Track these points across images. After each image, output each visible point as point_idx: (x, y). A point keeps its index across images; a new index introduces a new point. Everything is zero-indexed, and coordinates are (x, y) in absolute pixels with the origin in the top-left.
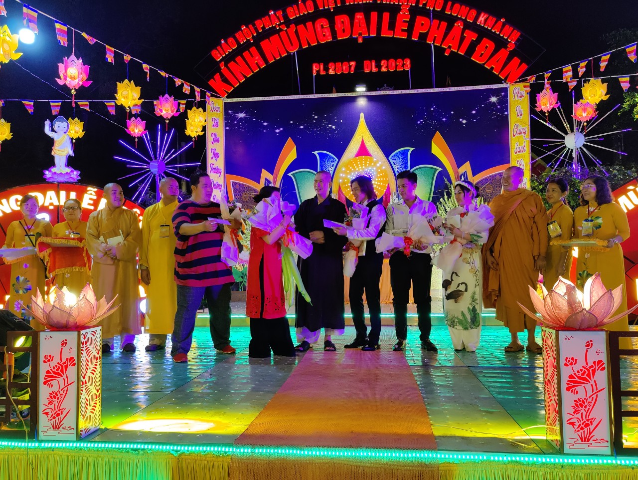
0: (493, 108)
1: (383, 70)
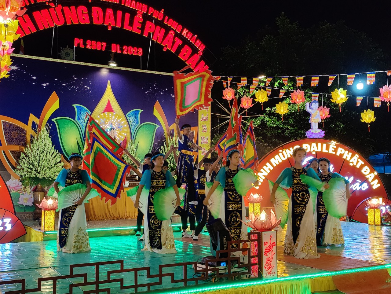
1: (125, 52)
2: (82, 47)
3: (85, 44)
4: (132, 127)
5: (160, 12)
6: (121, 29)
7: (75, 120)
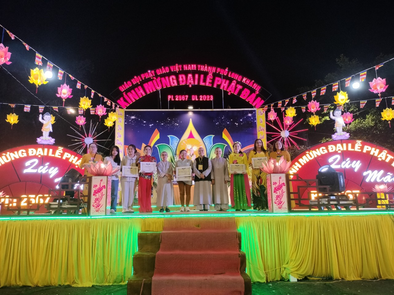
0: (250, 119)
1: (201, 99)
2: (173, 100)
3: (175, 98)
4: (207, 147)
5: (225, 70)
6: (199, 85)
7: (169, 145)
